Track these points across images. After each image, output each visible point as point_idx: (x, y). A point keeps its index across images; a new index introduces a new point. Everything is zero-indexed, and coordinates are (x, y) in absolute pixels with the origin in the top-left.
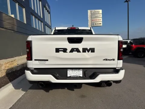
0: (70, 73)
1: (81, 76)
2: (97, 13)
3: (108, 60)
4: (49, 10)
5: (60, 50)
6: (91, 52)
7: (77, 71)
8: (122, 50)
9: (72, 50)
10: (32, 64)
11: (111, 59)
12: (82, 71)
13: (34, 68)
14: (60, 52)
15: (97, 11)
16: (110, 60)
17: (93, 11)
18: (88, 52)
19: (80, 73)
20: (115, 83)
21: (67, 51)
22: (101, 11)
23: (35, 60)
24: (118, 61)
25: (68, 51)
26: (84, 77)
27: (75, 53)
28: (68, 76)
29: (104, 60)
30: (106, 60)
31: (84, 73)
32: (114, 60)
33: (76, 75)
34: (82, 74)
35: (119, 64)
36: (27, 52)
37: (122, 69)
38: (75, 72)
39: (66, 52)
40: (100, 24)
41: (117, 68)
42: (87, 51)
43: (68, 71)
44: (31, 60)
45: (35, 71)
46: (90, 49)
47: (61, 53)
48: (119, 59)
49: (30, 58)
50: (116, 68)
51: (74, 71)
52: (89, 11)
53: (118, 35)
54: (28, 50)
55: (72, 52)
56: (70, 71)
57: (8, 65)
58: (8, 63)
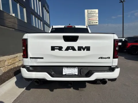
0: (66, 71)
1: (77, 74)
2: (93, 13)
3: (104, 58)
5: (55, 48)
7: (72, 69)
8: (117, 49)
9: (68, 49)
10: (28, 62)
11: (107, 57)
12: (77, 69)
13: (29, 66)
15: (94, 11)
16: (105, 58)
17: (90, 10)
18: (84, 50)
19: (75, 71)
20: (110, 81)
21: (62, 49)
22: (97, 11)
23: (31, 58)
24: (114, 59)
25: (64, 49)
26: (80, 75)
27: (70, 51)
28: (64, 74)
29: (99, 58)
30: (102, 58)
31: (79, 71)
32: (109, 58)
33: (72, 73)
34: (77, 72)
35: (115, 62)
36: (23, 50)
37: (117, 67)
38: (71, 70)
39: (62, 50)
40: (96, 23)
41: (112, 66)
42: (82, 49)
43: (64, 69)
44: (27, 57)
45: (31, 68)
46: (86, 47)
47: (57, 51)
48: (114, 58)
50: (111, 66)
51: (69, 69)
52: (86, 11)
54: (24, 48)
55: (68, 50)
56: (66, 69)
57: (10, 61)
58: (10, 59)
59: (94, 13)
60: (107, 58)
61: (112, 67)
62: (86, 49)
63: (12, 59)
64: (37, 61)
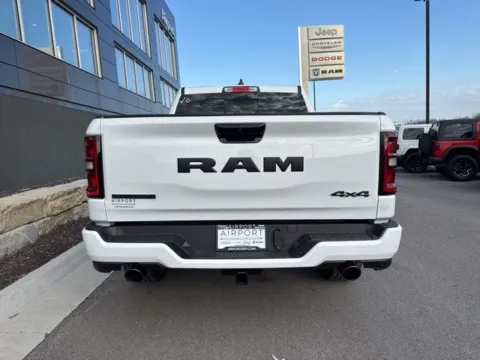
0: (226, 238)
1: (262, 246)
2: (327, 36)
3: (349, 194)
4: (172, 29)
5: (192, 163)
6: (293, 170)
7: (247, 233)
8: (392, 162)
10: (103, 210)
11: (358, 192)
12: (263, 232)
13: (111, 223)
14: (192, 170)
15: (329, 30)
16: (352, 195)
17: (314, 29)
19: (257, 238)
20: (371, 271)
21: (215, 168)
22: (340, 30)
23: (114, 196)
24: (381, 197)
25: (219, 167)
26: (272, 248)
27: (241, 173)
28: (221, 246)
29: (334, 195)
30: (342, 194)
31: (271, 238)
32: (366, 194)
33: (246, 245)
34: (264, 240)
35: (386, 207)
36: (89, 170)
37: (392, 223)
38: (243, 236)
39: (213, 171)
41: (376, 219)
43: (220, 232)
44: (101, 195)
45: (114, 231)
47: (196, 173)
48: (383, 191)
49: (97, 189)
50: (373, 221)
51: (237, 230)
52: (299, 28)
53: (379, 114)
54: (91, 166)
55: (232, 171)
56: (226, 231)
57: (59, 202)
58: (58, 197)
59: (330, 36)
60: (359, 194)
61: (376, 222)
62: (290, 166)
63: (62, 196)
64: (136, 207)
